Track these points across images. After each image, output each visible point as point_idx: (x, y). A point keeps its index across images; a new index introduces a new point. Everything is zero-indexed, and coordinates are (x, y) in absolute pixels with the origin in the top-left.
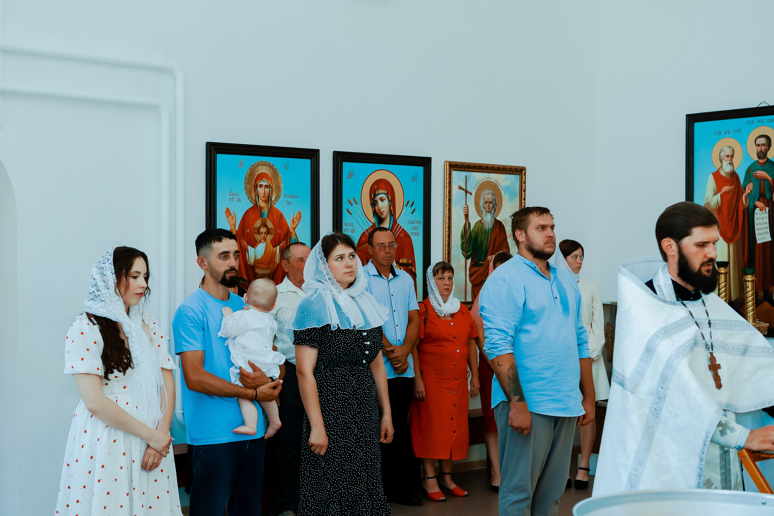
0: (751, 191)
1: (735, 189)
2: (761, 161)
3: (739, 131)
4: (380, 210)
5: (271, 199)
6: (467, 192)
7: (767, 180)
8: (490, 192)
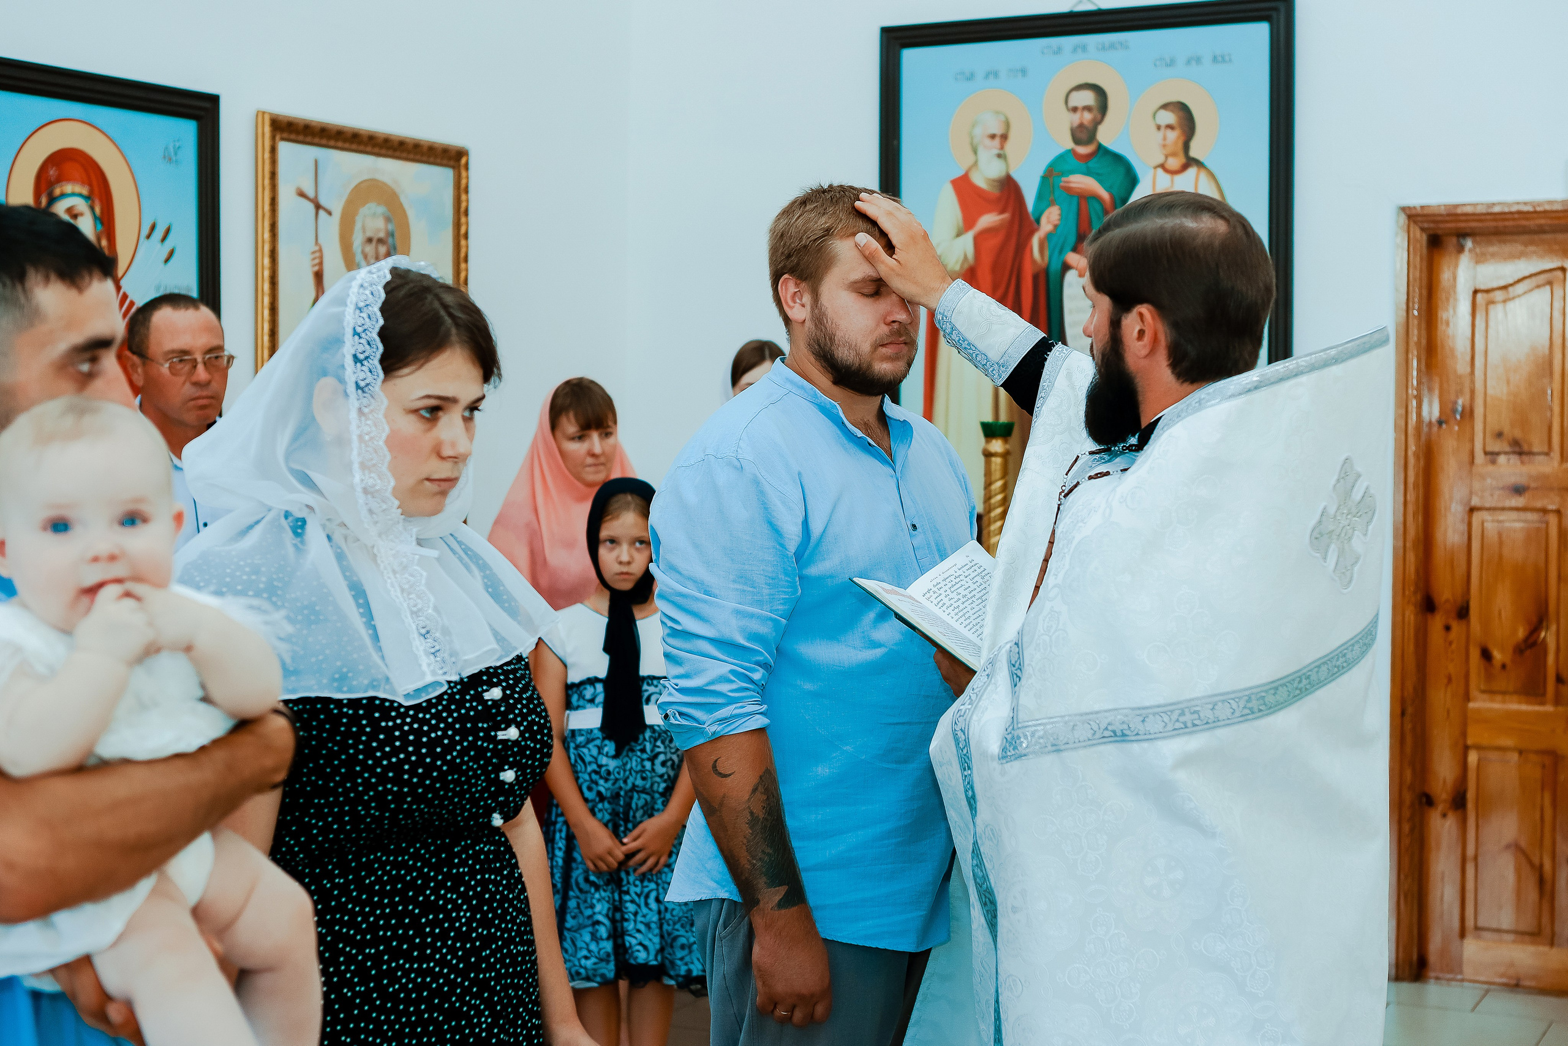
0: (1056, 226)
1: (1011, 222)
2: (1082, 150)
3: (1024, 72)
7: (1097, 198)
8: (381, 209)
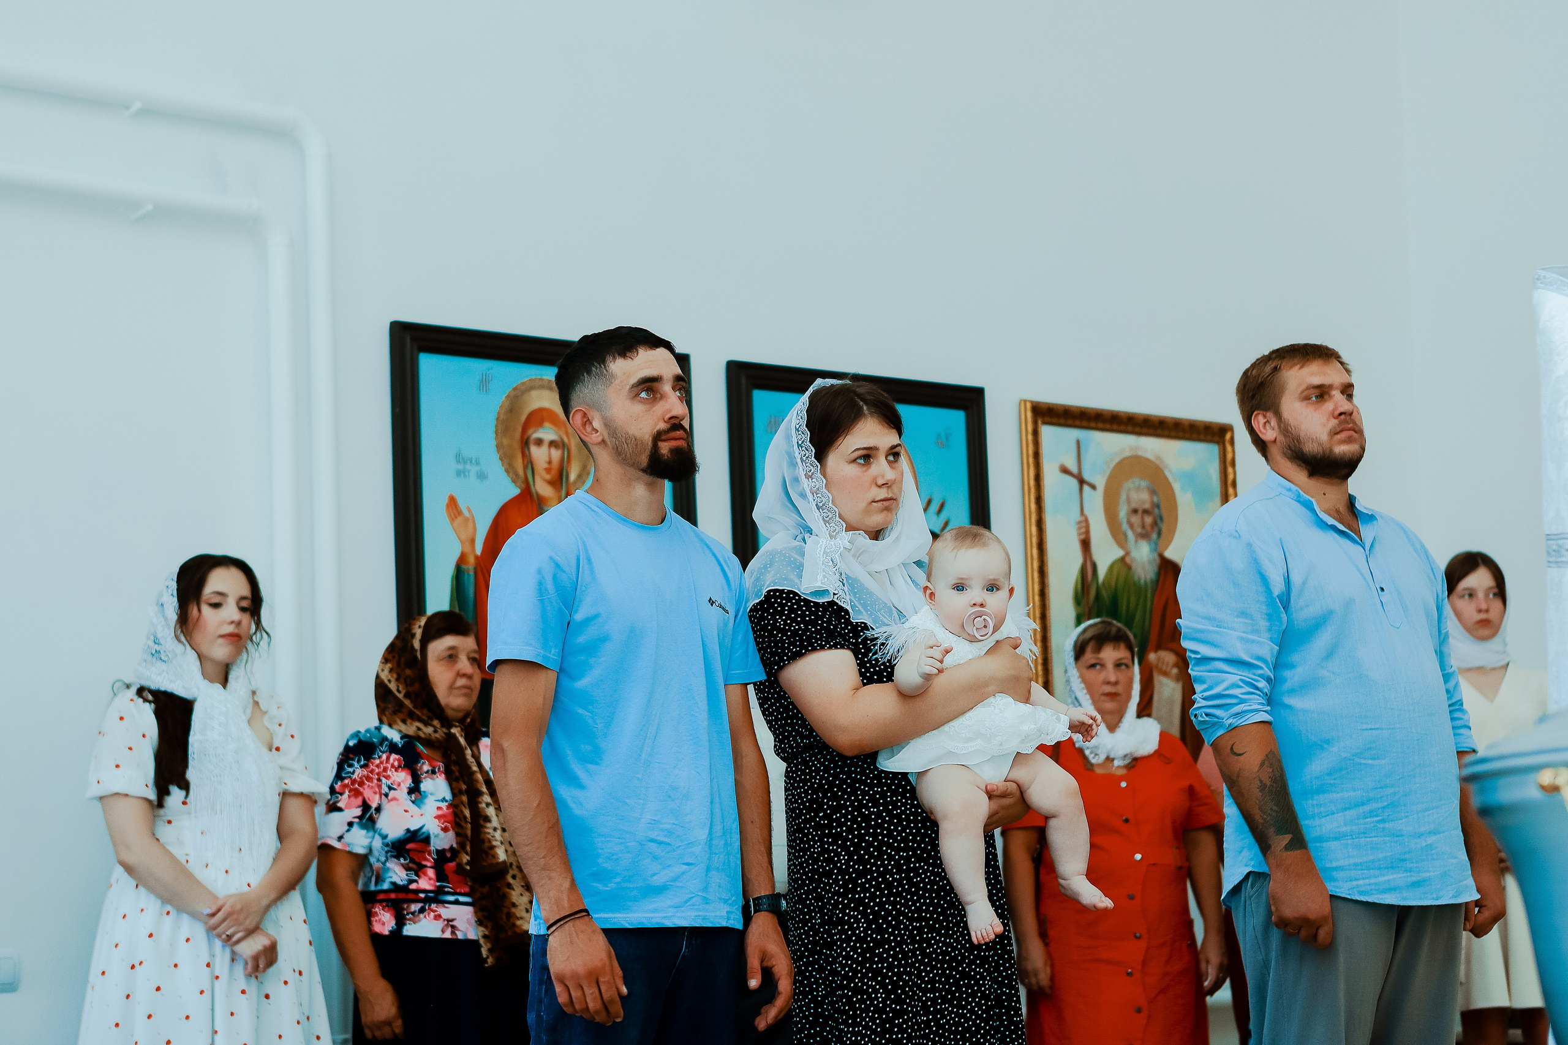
5: (567, 478)
6: (1082, 482)
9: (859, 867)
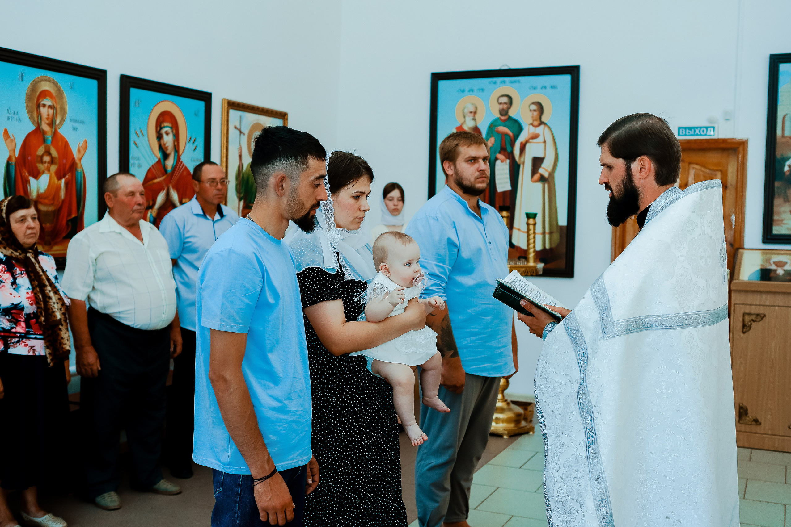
0: (493, 144)
3: (483, 90)
4: (165, 145)
5: (55, 123)
6: (241, 132)
7: (507, 134)
9: (342, 405)
